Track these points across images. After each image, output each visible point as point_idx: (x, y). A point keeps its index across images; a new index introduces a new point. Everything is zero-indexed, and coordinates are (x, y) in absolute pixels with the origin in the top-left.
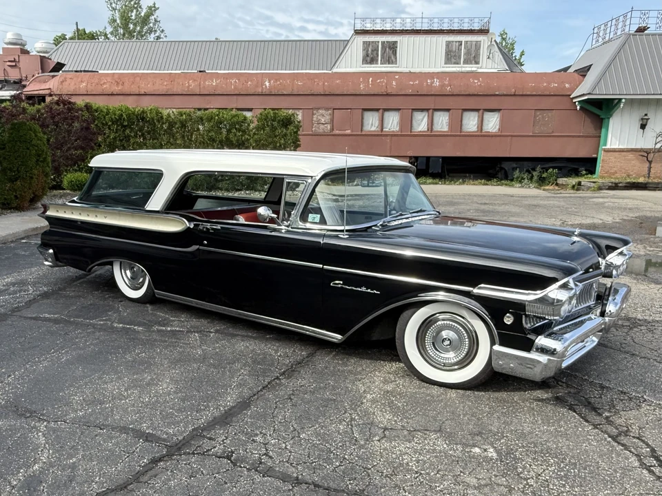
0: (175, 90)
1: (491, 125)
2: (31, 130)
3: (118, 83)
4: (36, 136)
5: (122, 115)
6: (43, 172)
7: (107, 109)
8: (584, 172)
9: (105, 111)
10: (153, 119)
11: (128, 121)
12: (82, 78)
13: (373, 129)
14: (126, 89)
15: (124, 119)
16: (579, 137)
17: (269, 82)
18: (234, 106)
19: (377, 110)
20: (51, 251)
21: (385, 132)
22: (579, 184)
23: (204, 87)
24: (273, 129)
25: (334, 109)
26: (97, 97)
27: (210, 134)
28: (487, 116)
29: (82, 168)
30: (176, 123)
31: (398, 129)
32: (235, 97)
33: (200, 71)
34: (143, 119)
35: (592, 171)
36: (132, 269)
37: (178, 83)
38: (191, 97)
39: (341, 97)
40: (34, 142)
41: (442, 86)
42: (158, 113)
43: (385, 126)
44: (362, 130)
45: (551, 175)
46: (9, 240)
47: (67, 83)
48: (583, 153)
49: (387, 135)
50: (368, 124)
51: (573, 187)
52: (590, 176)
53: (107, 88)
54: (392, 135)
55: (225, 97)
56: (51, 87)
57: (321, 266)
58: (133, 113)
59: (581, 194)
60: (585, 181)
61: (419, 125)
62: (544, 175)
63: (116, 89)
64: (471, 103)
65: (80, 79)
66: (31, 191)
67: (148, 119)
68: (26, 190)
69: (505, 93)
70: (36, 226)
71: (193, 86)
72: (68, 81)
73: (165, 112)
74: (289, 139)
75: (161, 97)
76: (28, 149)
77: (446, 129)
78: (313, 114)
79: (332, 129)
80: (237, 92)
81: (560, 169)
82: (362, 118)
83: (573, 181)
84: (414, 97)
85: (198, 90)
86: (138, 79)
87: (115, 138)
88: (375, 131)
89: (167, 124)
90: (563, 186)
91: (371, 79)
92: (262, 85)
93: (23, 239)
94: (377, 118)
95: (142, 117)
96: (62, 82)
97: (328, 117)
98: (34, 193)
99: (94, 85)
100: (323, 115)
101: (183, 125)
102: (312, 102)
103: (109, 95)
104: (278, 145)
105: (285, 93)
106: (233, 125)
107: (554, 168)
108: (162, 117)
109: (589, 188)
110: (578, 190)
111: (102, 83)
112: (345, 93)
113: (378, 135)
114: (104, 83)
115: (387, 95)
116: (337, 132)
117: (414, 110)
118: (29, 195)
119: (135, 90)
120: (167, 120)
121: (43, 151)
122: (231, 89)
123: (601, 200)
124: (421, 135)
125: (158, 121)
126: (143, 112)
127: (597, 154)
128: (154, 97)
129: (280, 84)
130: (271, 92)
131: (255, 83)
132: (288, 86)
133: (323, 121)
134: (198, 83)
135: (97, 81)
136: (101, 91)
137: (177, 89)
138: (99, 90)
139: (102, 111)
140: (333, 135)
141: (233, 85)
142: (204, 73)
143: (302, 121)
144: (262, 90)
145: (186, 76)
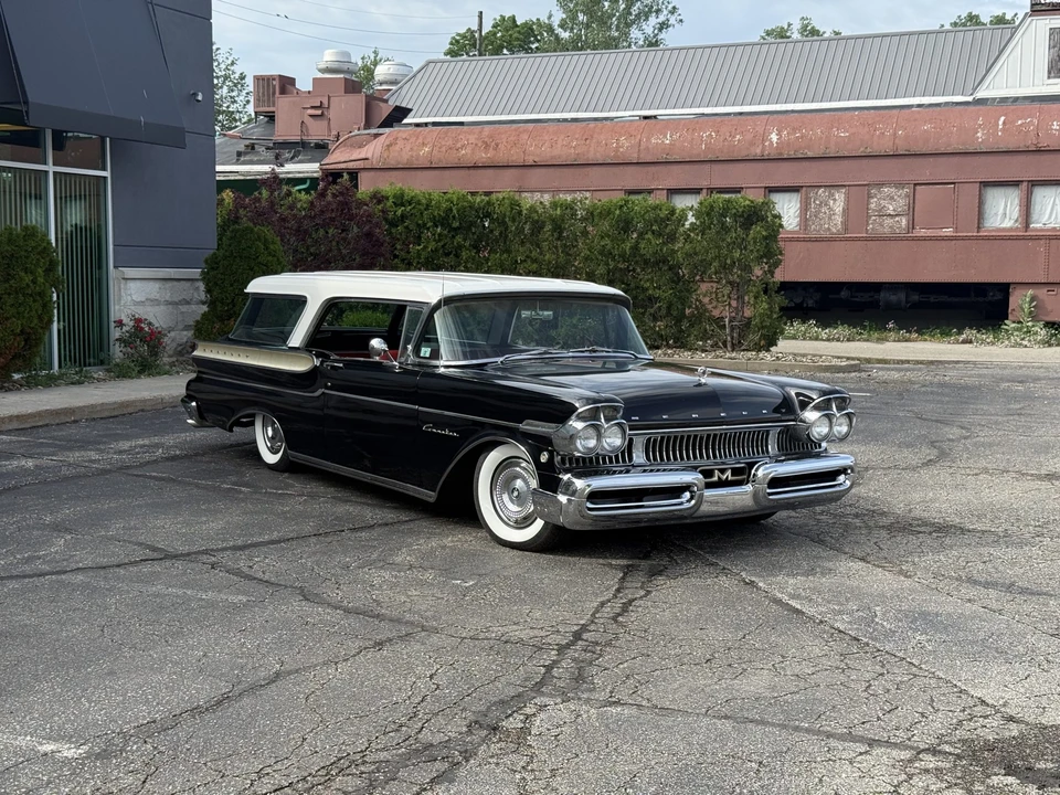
0: (592, 155)
3: (487, 146)
5: (451, 210)
9: (425, 202)
10: (504, 216)
11: (461, 219)
12: (425, 138)
13: (1008, 224)
14: (502, 156)
15: (454, 217)
17: (779, 134)
18: (704, 183)
19: (1016, 184)
20: (194, 404)
21: (1036, 230)
23: (647, 148)
25: (915, 185)
26: (447, 172)
30: (544, 222)
32: (707, 166)
33: (645, 117)
34: (488, 215)
37: (599, 143)
38: (621, 167)
39: (930, 159)
42: (515, 204)
43: (1035, 216)
44: (979, 228)
47: (397, 148)
49: (1038, 238)
50: (996, 214)
53: (467, 154)
54: (1050, 238)
55: (686, 167)
56: (369, 156)
58: (472, 207)
63: (483, 156)
65: (420, 141)
67: (495, 216)
71: (625, 146)
72: (400, 143)
74: (752, 251)
75: (565, 170)
78: (870, 196)
79: (912, 225)
80: (710, 157)
82: (981, 204)
85: (636, 155)
86: (525, 136)
88: (1011, 229)
91: (1003, 118)
92: (764, 141)
94: (1017, 201)
96: (388, 146)
97: (902, 202)
99: (444, 149)
100: (892, 198)
101: (558, 227)
102: (869, 172)
103: (469, 167)
105: (810, 154)
108: (520, 213)
111: (459, 145)
112: (942, 150)
113: (1018, 238)
114: (463, 147)
115: (1039, 151)
116: (924, 233)
119: (516, 156)
120: (528, 217)
122: (701, 150)
125: (514, 220)
128: (551, 170)
129: (802, 137)
130: (781, 154)
131: (749, 136)
132: (817, 139)
133: (891, 209)
134: (637, 140)
135: (450, 142)
136: (456, 160)
137: (594, 153)
138: (452, 159)
139: (419, 203)
140: (914, 239)
141: (706, 141)
142: (653, 121)
143: (846, 211)
144: (763, 151)
145: (615, 128)
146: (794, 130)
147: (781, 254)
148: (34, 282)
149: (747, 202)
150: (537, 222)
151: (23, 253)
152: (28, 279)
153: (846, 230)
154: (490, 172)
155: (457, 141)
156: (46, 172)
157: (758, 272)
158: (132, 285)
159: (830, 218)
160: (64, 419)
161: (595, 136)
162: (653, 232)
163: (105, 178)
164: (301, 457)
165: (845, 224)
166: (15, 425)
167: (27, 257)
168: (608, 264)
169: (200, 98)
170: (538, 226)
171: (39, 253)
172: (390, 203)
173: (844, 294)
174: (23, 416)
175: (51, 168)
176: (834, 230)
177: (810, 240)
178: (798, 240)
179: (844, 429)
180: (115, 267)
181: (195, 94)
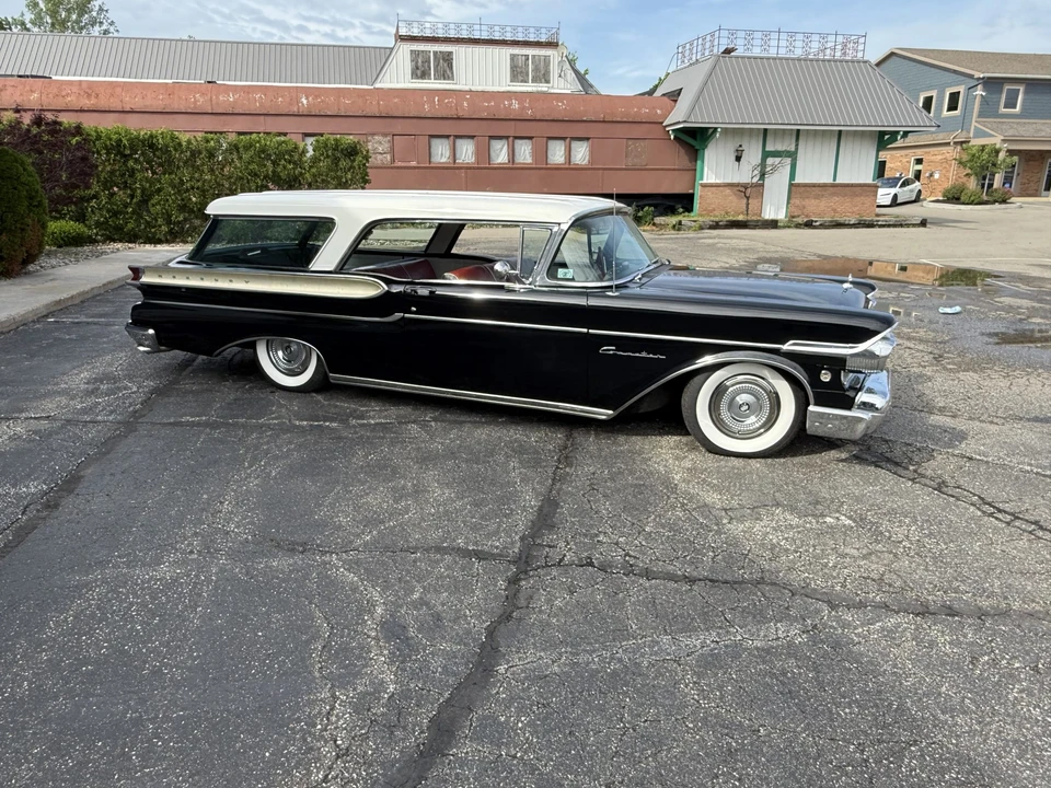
0: (176, 106)
1: (579, 156)
2: (16, 161)
3: (89, 96)
4: (24, 170)
5: (121, 140)
6: (39, 221)
7: (96, 131)
8: (681, 210)
9: (94, 134)
10: (167, 146)
11: (131, 149)
12: (31, 86)
13: (444, 160)
14: (103, 103)
15: (124, 145)
16: (674, 170)
17: (307, 99)
18: (261, 129)
19: (448, 137)
20: (151, 331)
21: (459, 163)
22: (680, 223)
23: (217, 104)
24: (336, 161)
25: (393, 135)
27: (251, 167)
28: (575, 144)
29: (65, 214)
30: (200, 153)
31: (473, 160)
32: (262, 117)
33: (209, 82)
34: (152, 146)
35: (689, 209)
36: (286, 349)
37: (180, 98)
38: (200, 116)
39: (400, 120)
40: (23, 179)
41: (523, 108)
43: (458, 156)
44: (430, 162)
45: (648, 214)
46: (30, 320)
47: (8, 93)
48: (679, 189)
49: (460, 168)
50: (438, 154)
51: (674, 226)
52: (687, 214)
53: (72, 101)
54: (467, 168)
55: (248, 118)
57: (585, 330)
58: (137, 138)
59: (682, 234)
60: (685, 219)
61: (498, 156)
62: (640, 214)
63: (87, 103)
64: (556, 130)
65: (28, 88)
66: (24, 249)
67: (160, 146)
68: (17, 247)
69: (593, 119)
70: (58, 298)
71: (201, 101)
72: (10, 89)
73: (184, 138)
75: (155, 116)
76: (15, 189)
77: (529, 160)
78: (367, 142)
79: (393, 160)
80: (264, 111)
81: (655, 206)
82: (430, 147)
83: (673, 220)
84: (489, 122)
85: (210, 108)
86: (119, 89)
87: (112, 172)
88: (445, 163)
89: (188, 154)
90: (661, 226)
91: (436, 98)
92: (298, 103)
93: (47, 316)
94: (448, 147)
95: (150, 143)
97: (387, 145)
98: (27, 252)
99: (51, 95)
100: (381, 143)
103: (77, 111)
104: (344, 180)
105: (329, 113)
106: (280, 156)
107: (650, 205)
108: (180, 144)
109: (690, 228)
110: (679, 230)
111: (64, 93)
112: (406, 115)
113: (450, 168)
114: (68, 95)
115: (458, 118)
116: (400, 164)
117: (491, 137)
118: (22, 255)
119: (115, 104)
120: (187, 148)
121: (37, 192)
122: (256, 107)
123: (711, 241)
124: (501, 168)
126: (151, 136)
127: (694, 188)
128: (146, 116)
129: (322, 102)
130: (311, 112)
131: (287, 100)
132: (332, 104)
133: (380, 149)
134: (209, 97)
135: (55, 91)
136: (65, 105)
137: (178, 104)
138: (60, 104)
140: (395, 167)
141: (257, 102)
142: (214, 85)
144: (298, 109)
145: (191, 88)
146: (316, 97)
154: (96, 114)
155: (61, 90)
161: (176, 92)
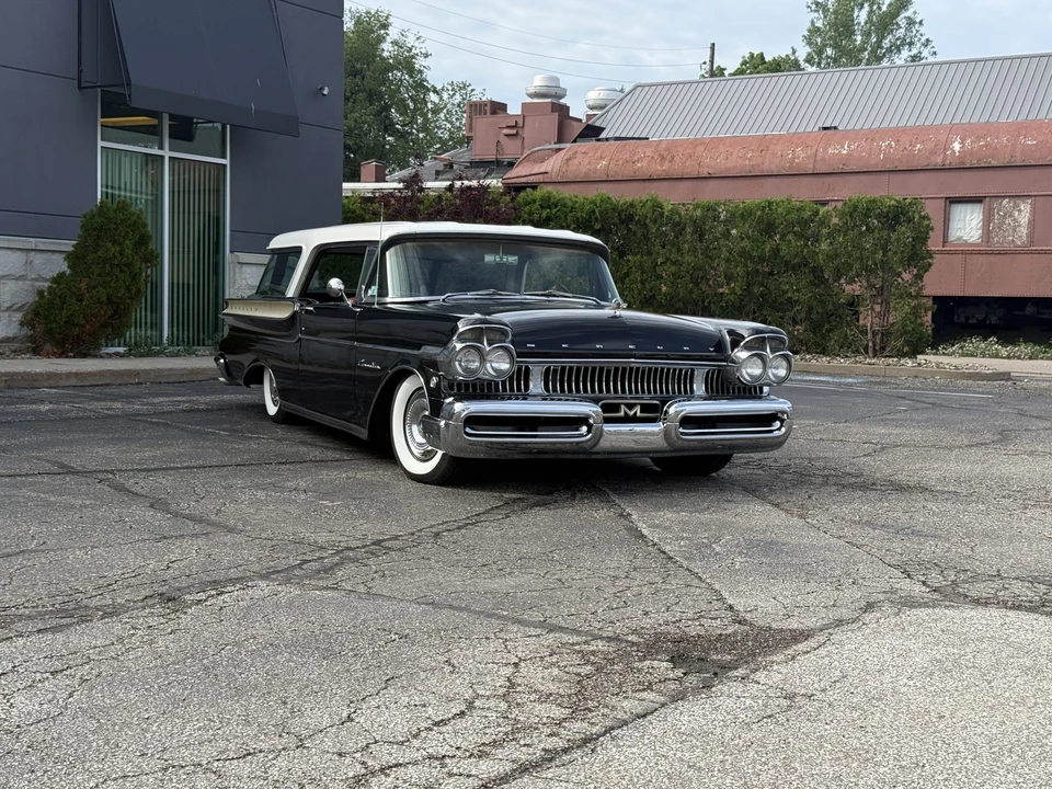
0: (765, 166)
3: (663, 158)
7: (574, 202)
10: (645, 218)
12: (603, 152)
14: (677, 168)
17: (962, 143)
23: (823, 159)
26: (623, 185)
32: (886, 176)
33: (825, 129)
37: (774, 154)
42: (657, 206)
47: (576, 161)
53: (643, 166)
55: (863, 178)
56: (549, 170)
63: (658, 169)
65: (598, 154)
67: (637, 218)
71: (801, 157)
72: (579, 156)
75: (740, 182)
80: (889, 167)
85: (811, 166)
86: (701, 148)
92: (945, 150)
95: (627, 215)
96: (568, 160)
99: (620, 162)
101: (699, 229)
103: (644, 180)
105: (994, 163)
111: (635, 158)
114: (639, 160)
119: (691, 169)
120: (670, 219)
122: (878, 160)
125: (655, 222)
128: (725, 182)
129: (986, 145)
130: (964, 163)
131: (930, 146)
132: (1003, 148)
134: (814, 151)
135: (628, 155)
136: (632, 174)
137: (770, 164)
138: (627, 172)
139: (564, 205)
141: (884, 151)
142: (832, 131)
143: (1032, 223)
144: (944, 159)
145: (792, 139)
146: (978, 139)
147: (931, 257)
148: (121, 254)
149: (893, 202)
150: (678, 224)
151: (113, 226)
152: (115, 249)
153: (1032, 243)
154: (665, 183)
155: (634, 155)
156: (163, 157)
157: (907, 276)
158: (247, 269)
159: (1014, 230)
160: (127, 380)
161: (772, 147)
162: (795, 233)
163: (225, 166)
164: (294, 407)
165: (1031, 235)
166: (73, 382)
167: (116, 230)
168: (747, 267)
169: (325, 92)
170: (679, 227)
171: (128, 227)
172: (537, 205)
173: (1030, 310)
174: (82, 374)
175: (167, 153)
176: (1019, 243)
177: (992, 253)
178: (980, 253)
179: (782, 372)
180: (231, 252)
181: (322, 89)
